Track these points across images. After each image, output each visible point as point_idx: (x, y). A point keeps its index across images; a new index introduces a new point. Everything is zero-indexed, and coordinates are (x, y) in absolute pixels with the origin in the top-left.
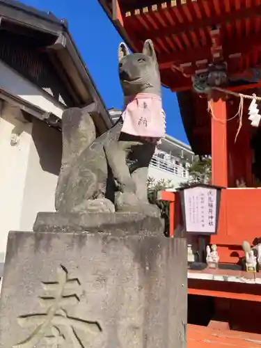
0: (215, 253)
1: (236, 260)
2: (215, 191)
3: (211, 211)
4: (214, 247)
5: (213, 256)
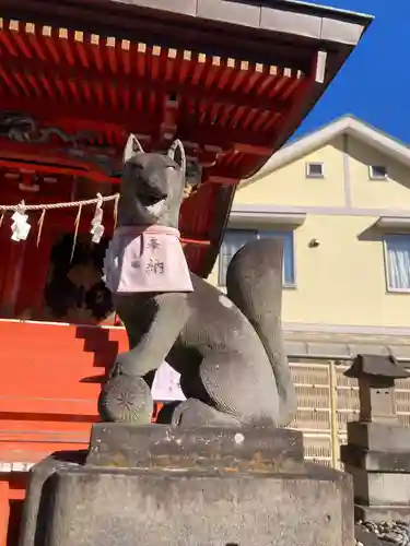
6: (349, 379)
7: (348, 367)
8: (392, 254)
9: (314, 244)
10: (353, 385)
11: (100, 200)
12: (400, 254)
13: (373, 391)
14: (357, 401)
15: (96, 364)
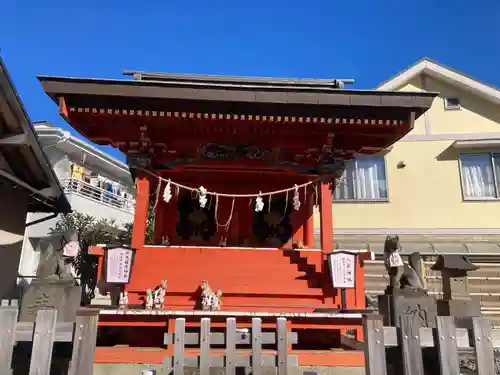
0: (126, 297)
1: (142, 302)
2: (131, 252)
3: (126, 267)
4: (126, 293)
5: (124, 299)
6: (435, 272)
7: (434, 263)
8: (466, 169)
9: (401, 166)
10: (437, 275)
11: (296, 187)
12: (474, 169)
13: (452, 279)
14: (441, 286)
15: (300, 270)
